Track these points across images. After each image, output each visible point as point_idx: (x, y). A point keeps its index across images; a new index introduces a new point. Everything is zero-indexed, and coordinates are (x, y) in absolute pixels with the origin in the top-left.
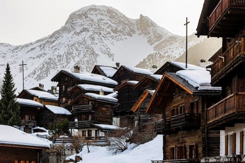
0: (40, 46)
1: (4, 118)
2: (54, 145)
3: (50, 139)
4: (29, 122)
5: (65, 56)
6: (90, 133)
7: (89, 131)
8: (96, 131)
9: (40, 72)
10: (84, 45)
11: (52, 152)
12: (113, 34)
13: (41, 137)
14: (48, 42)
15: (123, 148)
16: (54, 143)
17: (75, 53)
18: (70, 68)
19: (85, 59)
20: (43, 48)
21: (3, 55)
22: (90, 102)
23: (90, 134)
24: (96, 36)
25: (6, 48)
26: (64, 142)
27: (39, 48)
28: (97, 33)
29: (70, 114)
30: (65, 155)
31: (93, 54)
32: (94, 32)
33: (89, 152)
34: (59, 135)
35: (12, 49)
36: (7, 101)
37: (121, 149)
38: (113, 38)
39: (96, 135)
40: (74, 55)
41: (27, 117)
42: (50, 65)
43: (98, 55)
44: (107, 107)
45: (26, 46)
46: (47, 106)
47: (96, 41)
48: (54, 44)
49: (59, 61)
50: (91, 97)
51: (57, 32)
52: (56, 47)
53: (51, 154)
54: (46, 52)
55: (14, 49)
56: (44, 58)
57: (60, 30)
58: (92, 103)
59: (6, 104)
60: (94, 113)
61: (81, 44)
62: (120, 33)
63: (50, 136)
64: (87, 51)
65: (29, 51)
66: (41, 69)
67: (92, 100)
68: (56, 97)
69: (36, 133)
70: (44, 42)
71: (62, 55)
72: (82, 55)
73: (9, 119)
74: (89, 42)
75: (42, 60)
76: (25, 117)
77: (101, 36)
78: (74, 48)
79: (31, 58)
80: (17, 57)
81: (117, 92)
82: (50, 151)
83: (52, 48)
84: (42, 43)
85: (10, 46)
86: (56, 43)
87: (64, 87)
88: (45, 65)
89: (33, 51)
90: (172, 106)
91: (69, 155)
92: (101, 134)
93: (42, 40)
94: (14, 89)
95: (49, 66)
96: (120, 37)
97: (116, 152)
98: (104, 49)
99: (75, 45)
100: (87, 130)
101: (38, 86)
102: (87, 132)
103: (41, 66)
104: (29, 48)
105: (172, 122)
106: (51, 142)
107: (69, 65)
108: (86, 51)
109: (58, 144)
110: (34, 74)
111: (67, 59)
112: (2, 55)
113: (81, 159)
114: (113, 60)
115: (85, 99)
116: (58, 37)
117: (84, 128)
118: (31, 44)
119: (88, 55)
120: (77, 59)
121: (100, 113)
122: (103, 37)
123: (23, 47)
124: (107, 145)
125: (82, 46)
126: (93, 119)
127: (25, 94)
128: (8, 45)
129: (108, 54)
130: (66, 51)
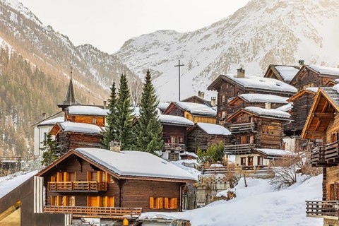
0: (217, 32)
1: (143, 141)
2: (203, 176)
3: (199, 169)
4: (176, 146)
5: (251, 45)
6: (251, 160)
7: (249, 158)
8: (259, 158)
9: (216, 68)
10: (279, 27)
11: (200, 186)
12: (321, 8)
13: (189, 165)
14: (228, 25)
15: (291, 181)
16: (203, 174)
17: (265, 39)
18: (259, 61)
19: (281, 47)
20: (222, 33)
21: (167, 47)
22: (252, 119)
23: (250, 163)
24: (297, 12)
25: (171, 37)
26: (216, 173)
27: (216, 35)
28: (298, 9)
29: (230, 133)
30: (216, 190)
31: (291, 39)
32: (294, 8)
33: (246, 186)
34: (210, 163)
35: (179, 38)
36: (146, 120)
37: (288, 183)
38: (322, 15)
39: (259, 163)
40: (265, 42)
41: (173, 139)
42: (230, 58)
43: (299, 40)
44: (276, 125)
45: (198, 32)
46: (199, 124)
47: (296, 21)
48: (236, 28)
49: (243, 51)
50: (252, 112)
51: (241, 10)
52: (240, 31)
53: (199, 188)
54: (225, 40)
55: (182, 38)
56: (222, 49)
57: (245, 7)
58: (254, 121)
59: (145, 124)
60: (256, 133)
61: (275, 25)
62: (333, 7)
63: (199, 165)
64: (283, 35)
65: (201, 40)
66: (218, 63)
67: (254, 117)
68: (213, 111)
69: (183, 161)
70: (222, 26)
71: (247, 43)
72: (275, 42)
73: (149, 143)
74: (286, 22)
75: (219, 51)
76: (170, 139)
77: (304, 12)
78: (264, 32)
79: (204, 49)
80: (184, 48)
81: (292, 103)
82: (197, 184)
83: (234, 33)
84: (219, 26)
85: (176, 33)
86: (239, 25)
87: (224, 97)
88: (224, 59)
89: (208, 39)
90: (333, 130)
91: (221, 190)
92: (266, 162)
93: (220, 23)
94: (155, 103)
95: (229, 60)
96: (332, 12)
97: (279, 187)
98: (308, 30)
99: (267, 28)
100: (246, 156)
101: (197, 95)
102: (247, 159)
103: (218, 60)
104: (202, 35)
105: (326, 152)
106: (199, 173)
107: (257, 57)
108: (281, 36)
109: (207, 175)
110: (208, 71)
111: (254, 49)
112: (165, 46)
113: (235, 196)
114: (321, 47)
115: (245, 115)
116: (243, 17)
117: (244, 154)
118: (205, 29)
119: (284, 42)
120: (268, 48)
121: (266, 133)
122: (307, 13)
123: (193, 34)
124: (270, 177)
125: (277, 28)
126: (255, 141)
127: (174, 109)
128: (174, 33)
129: (314, 39)
130: (253, 37)
